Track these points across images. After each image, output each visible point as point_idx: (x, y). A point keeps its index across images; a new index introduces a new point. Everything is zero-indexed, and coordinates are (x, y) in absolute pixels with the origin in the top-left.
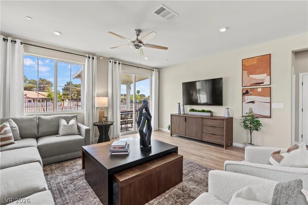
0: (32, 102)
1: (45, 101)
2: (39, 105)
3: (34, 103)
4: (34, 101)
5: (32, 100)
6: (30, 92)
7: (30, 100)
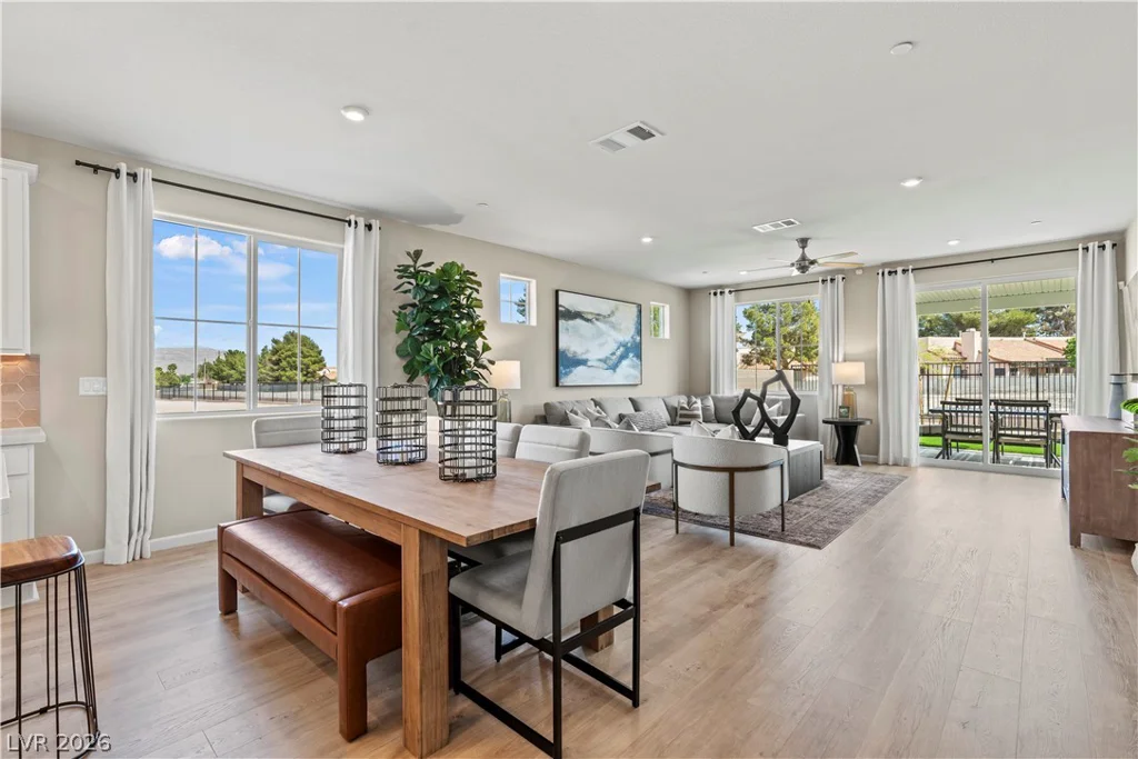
0: (1008, 374)
1: (1061, 370)
2: (1028, 387)
3: (1012, 379)
4: (1014, 371)
5: (1007, 367)
6: (1005, 339)
7: (1002, 366)
